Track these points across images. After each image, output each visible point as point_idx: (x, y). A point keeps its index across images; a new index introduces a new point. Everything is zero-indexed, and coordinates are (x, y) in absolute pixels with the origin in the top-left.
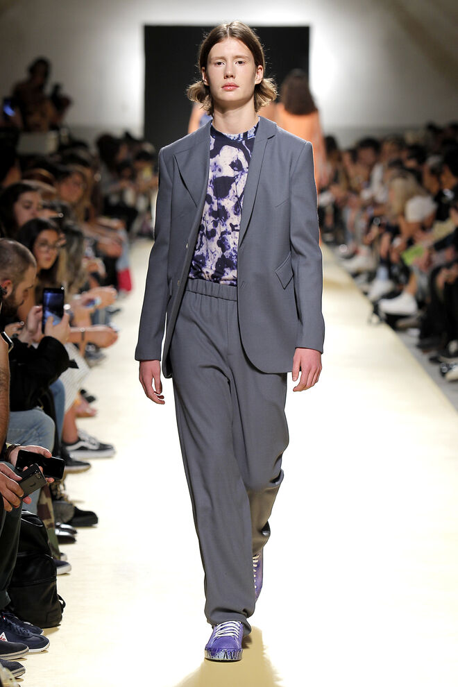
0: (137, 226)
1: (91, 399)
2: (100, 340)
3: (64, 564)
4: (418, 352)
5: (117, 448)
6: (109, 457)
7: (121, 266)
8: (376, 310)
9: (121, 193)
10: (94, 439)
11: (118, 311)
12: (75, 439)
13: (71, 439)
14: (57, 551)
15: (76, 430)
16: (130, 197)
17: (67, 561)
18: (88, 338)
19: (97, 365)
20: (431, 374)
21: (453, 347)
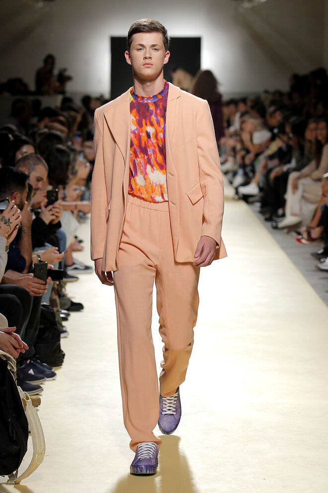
1: (81, 242)
3: (65, 332)
4: (260, 216)
6: (90, 273)
8: (237, 193)
10: (82, 263)
12: (72, 263)
13: (70, 263)
14: (61, 325)
15: (72, 258)
17: (67, 330)
18: (79, 208)
19: (84, 222)
20: (267, 227)
21: (280, 212)
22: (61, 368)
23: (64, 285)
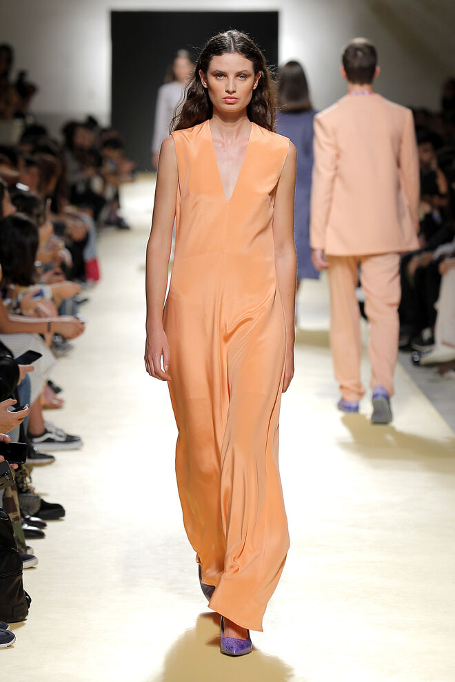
2: (66, 331)
3: (31, 557)
5: (84, 440)
6: (76, 449)
7: (88, 256)
10: (61, 430)
11: (86, 300)
12: (42, 431)
13: (38, 431)
14: (24, 546)
15: (43, 422)
17: (34, 555)
18: (54, 329)
19: (63, 355)
21: (426, 334)
22: (24, 624)
23: (27, 472)
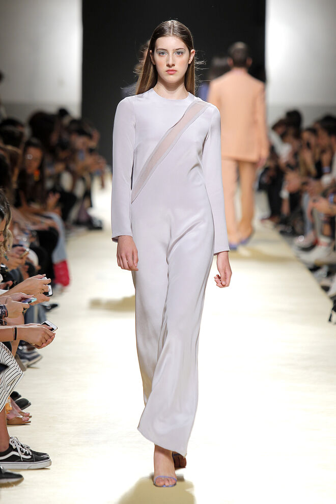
0: (74, 214)
9: (57, 178)
10: (28, 448)
12: (7, 448)
13: (2, 447)
15: (8, 438)
16: (66, 181)
